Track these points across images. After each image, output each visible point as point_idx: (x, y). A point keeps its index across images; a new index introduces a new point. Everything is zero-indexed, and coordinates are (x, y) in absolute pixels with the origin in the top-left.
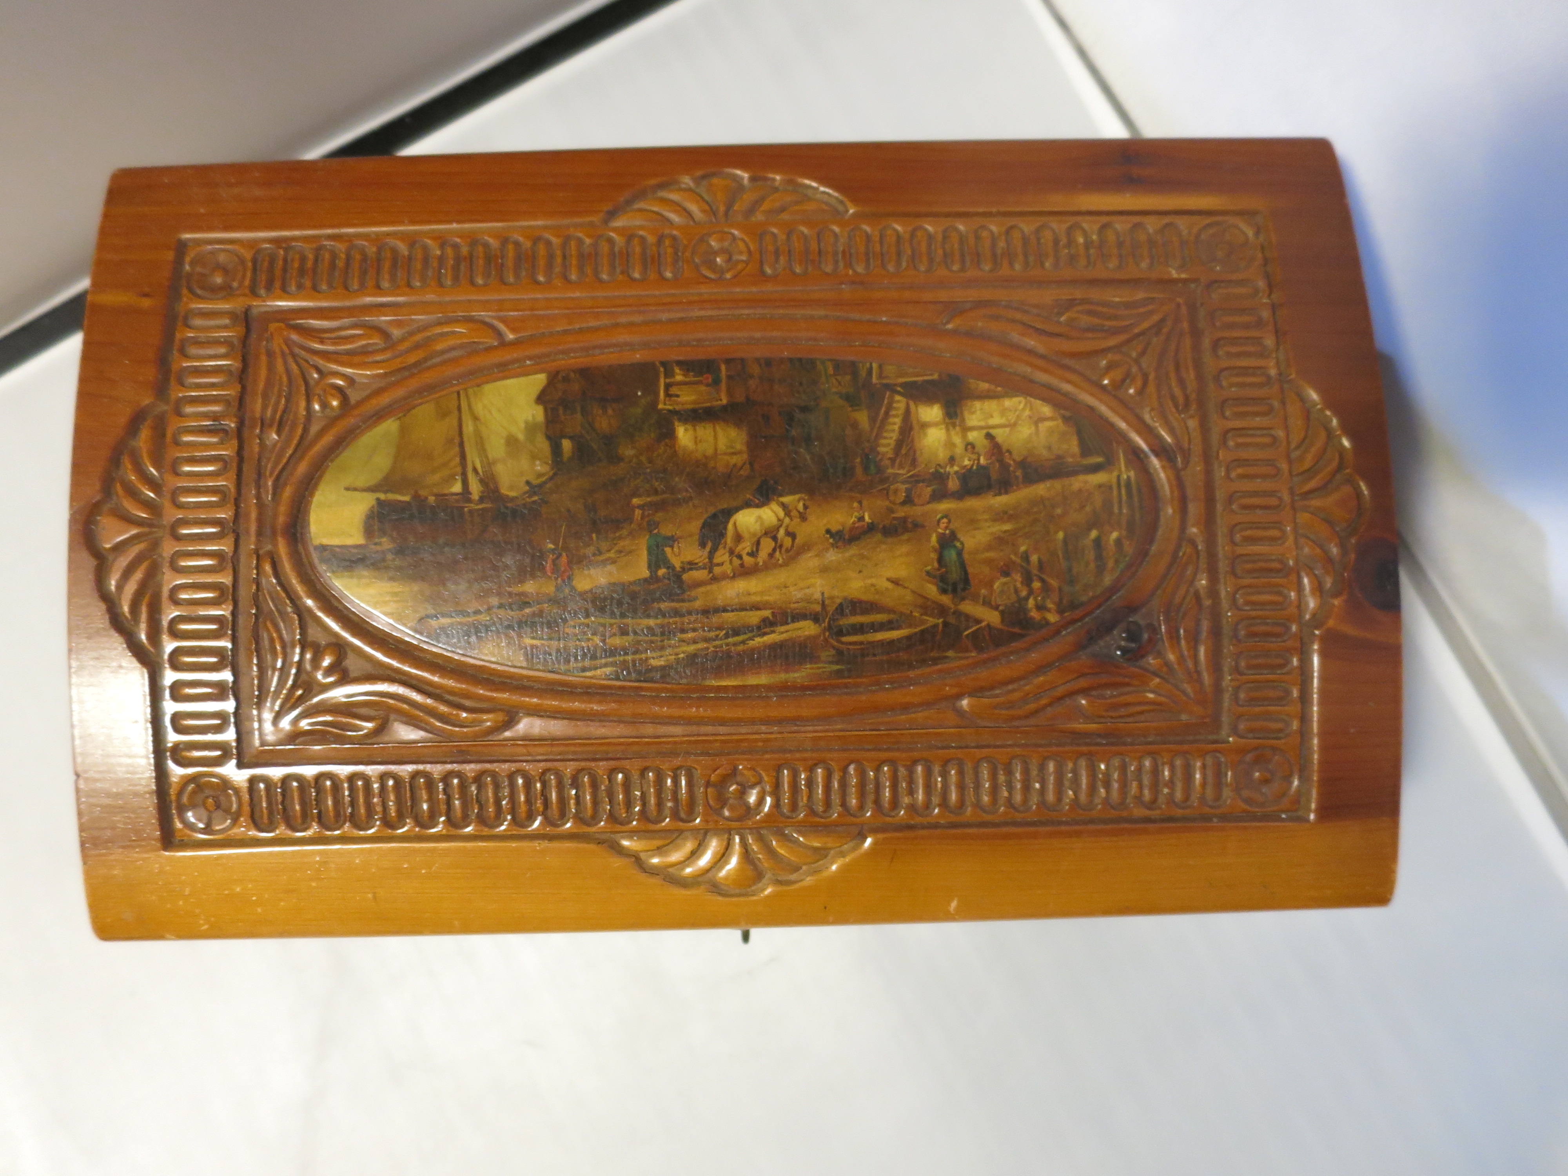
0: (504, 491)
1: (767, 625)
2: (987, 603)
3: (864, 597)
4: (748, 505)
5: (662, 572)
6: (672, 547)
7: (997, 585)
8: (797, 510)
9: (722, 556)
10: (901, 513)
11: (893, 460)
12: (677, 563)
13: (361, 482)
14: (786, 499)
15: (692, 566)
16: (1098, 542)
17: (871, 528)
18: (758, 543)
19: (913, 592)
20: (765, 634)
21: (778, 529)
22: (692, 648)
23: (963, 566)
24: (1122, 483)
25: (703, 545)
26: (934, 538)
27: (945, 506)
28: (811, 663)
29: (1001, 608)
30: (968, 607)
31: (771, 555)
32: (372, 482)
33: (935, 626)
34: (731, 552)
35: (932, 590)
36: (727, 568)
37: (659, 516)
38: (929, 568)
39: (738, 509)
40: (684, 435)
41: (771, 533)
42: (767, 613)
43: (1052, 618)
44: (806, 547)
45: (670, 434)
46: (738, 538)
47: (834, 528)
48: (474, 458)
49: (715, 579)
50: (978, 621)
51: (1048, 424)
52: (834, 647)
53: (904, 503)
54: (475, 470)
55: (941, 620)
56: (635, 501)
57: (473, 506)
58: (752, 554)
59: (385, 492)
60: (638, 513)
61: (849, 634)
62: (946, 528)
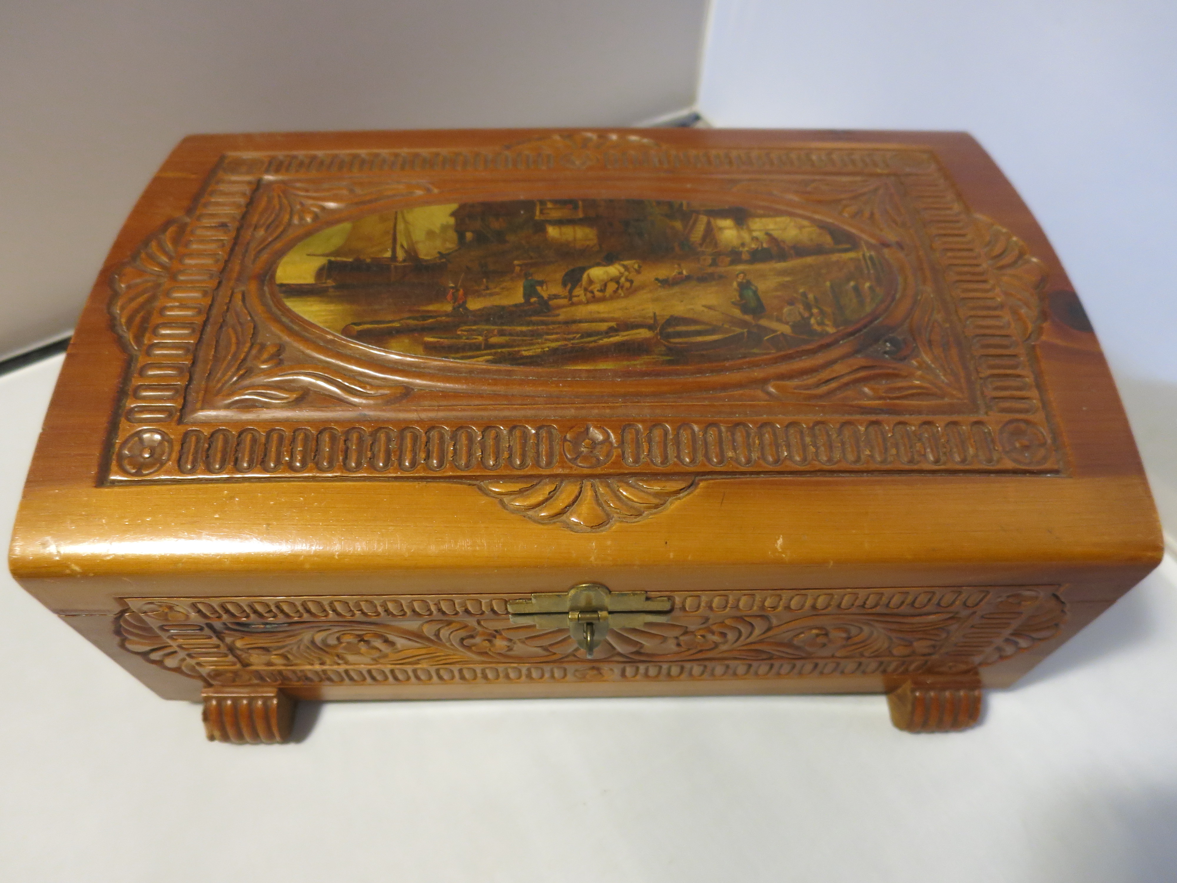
0: (422, 256)
1: (611, 331)
2: (779, 320)
3: (687, 316)
4: (598, 265)
5: (533, 300)
6: (542, 286)
7: (785, 310)
8: (633, 268)
9: (578, 291)
10: (710, 270)
11: (701, 245)
12: (545, 295)
13: (320, 251)
14: (626, 263)
15: (556, 297)
16: (856, 289)
17: (688, 278)
18: (605, 285)
19: (723, 313)
20: (612, 336)
21: (620, 278)
22: (554, 345)
23: (758, 299)
24: (867, 258)
25: (564, 284)
26: (735, 284)
27: (740, 267)
28: (647, 355)
29: (790, 324)
30: (764, 322)
31: (615, 292)
32: (327, 251)
33: (743, 333)
34: (586, 290)
35: (737, 312)
36: (583, 298)
37: (532, 270)
38: (733, 300)
39: (590, 267)
40: (552, 232)
41: (616, 280)
42: (613, 324)
43: (831, 330)
44: (642, 287)
45: (543, 230)
46: (591, 282)
47: (661, 277)
48: (402, 240)
49: (573, 304)
50: (774, 331)
51: (808, 230)
52: (665, 346)
53: (711, 265)
54: (402, 246)
55: (745, 330)
56: (516, 262)
57: (398, 264)
58: (601, 291)
59: (335, 256)
60: (518, 269)
61: (674, 337)
62: (743, 279)
